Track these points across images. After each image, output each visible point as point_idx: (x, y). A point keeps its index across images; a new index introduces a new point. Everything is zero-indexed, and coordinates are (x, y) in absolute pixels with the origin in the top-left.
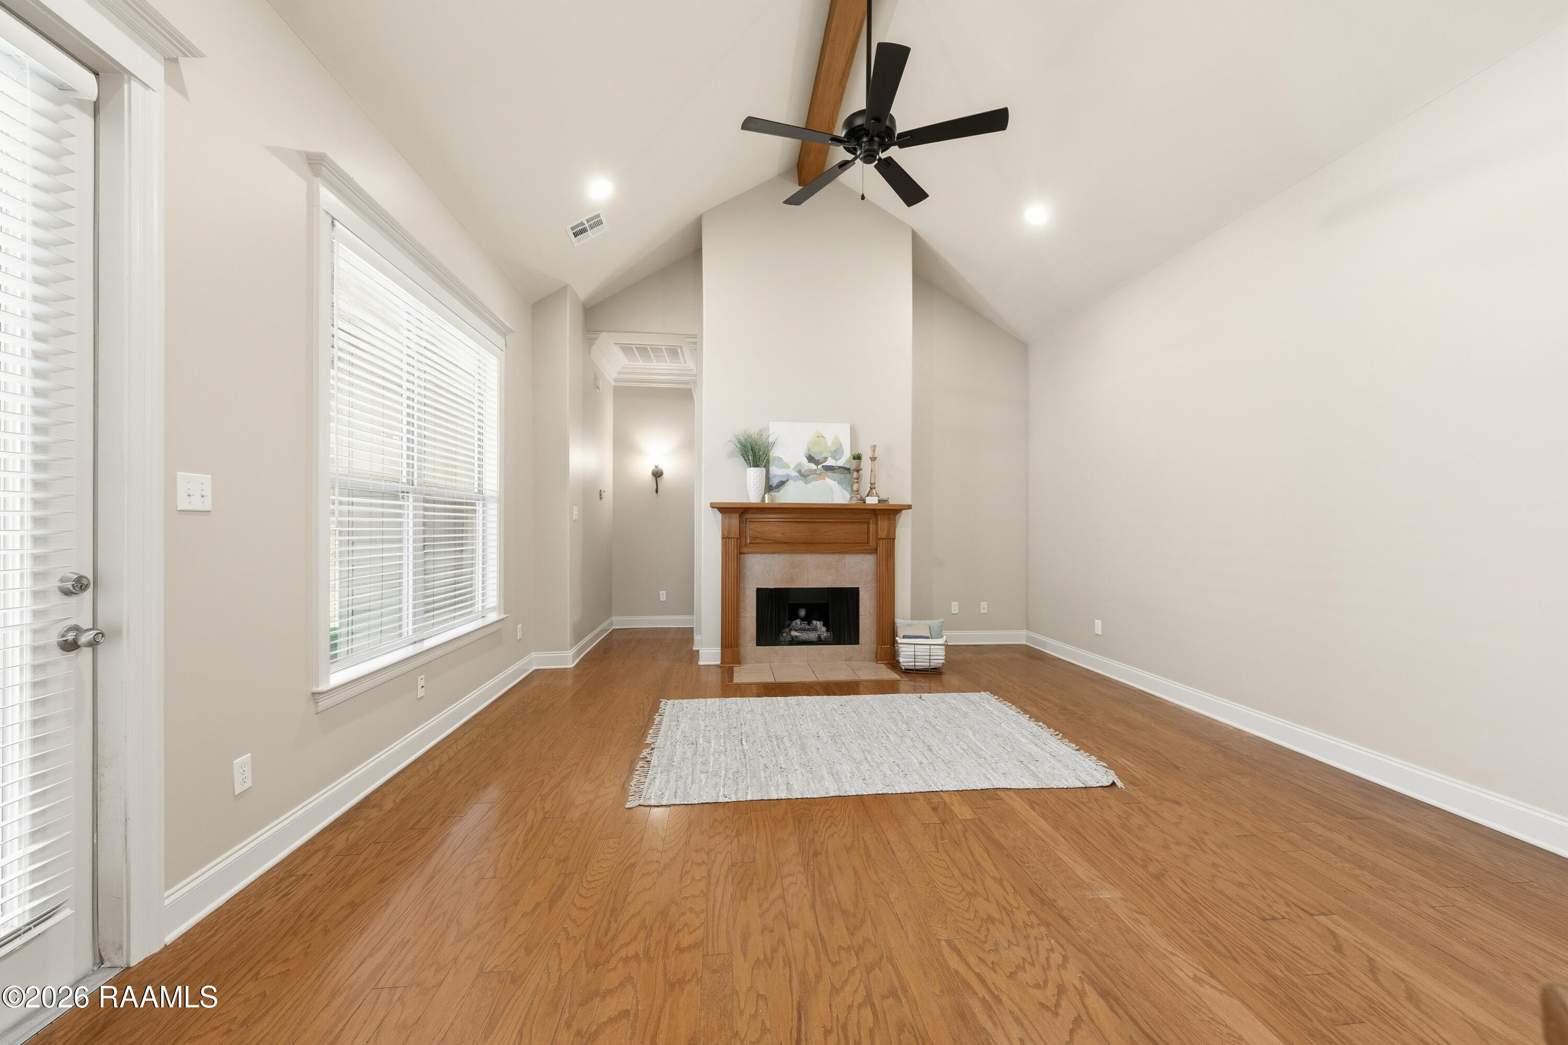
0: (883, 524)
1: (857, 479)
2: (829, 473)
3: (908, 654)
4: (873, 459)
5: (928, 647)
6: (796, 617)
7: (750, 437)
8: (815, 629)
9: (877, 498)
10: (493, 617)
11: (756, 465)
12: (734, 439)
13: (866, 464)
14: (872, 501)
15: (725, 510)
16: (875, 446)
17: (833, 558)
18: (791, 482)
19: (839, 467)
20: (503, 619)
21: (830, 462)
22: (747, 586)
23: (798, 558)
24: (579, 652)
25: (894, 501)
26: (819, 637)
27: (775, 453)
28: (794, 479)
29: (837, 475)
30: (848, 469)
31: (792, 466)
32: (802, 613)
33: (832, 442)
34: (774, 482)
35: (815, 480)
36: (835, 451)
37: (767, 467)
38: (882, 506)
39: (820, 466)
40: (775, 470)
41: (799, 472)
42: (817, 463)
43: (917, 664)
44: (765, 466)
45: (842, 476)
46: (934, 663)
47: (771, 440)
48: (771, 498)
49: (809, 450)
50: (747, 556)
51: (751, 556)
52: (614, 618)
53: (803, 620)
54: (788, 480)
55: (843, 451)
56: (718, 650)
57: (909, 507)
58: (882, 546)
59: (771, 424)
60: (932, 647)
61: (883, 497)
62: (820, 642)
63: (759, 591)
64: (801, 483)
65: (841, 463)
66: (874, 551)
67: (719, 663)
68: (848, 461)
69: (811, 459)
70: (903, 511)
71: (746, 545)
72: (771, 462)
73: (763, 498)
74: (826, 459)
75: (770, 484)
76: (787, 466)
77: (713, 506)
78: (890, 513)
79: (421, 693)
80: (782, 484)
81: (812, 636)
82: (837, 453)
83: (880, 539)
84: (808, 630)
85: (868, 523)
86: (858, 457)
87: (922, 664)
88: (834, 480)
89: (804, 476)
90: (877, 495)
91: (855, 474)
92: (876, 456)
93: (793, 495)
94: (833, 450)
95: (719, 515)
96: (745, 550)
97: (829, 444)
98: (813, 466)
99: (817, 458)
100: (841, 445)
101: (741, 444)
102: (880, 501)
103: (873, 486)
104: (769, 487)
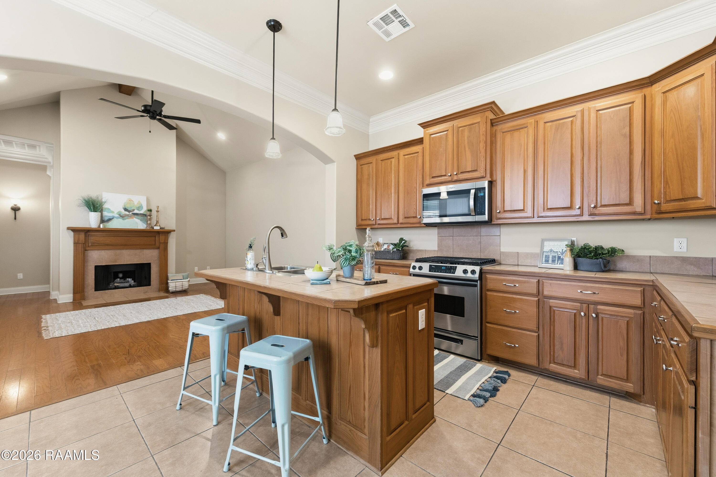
0: (162, 238)
1: (150, 219)
2: (136, 216)
3: (172, 286)
4: (158, 211)
5: (182, 282)
6: (118, 277)
7: (91, 198)
8: (128, 282)
9: (159, 227)
11: (95, 210)
12: (81, 199)
13: (154, 213)
14: (157, 228)
15: (75, 230)
16: (158, 206)
17: (138, 251)
18: (115, 219)
19: (141, 214)
21: (136, 211)
22: (89, 265)
23: (118, 252)
25: (167, 228)
26: (130, 285)
27: (105, 206)
28: (117, 218)
29: (139, 217)
30: (146, 215)
31: (116, 212)
32: (121, 275)
33: (138, 203)
34: (106, 219)
35: (128, 218)
36: (138, 207)
37: (101, 211)
38: (162, 230)
39: (131, 213)
40: (105, 213)
41: (120, 215)
42: (129, 211)
43: (176, 289)
44: (100, 212)
45: (142, 218)
46: (184, 288)
47: (104, 200)
48: (104, 226)
49: (125, 206)
50: (89, 251)
51: (91, 251)
53: (121, 278)
54: (113, 218)
55: (143, 207)
56: (71, 295)
57: (174, 231)
58: (162, 246)
59: (103, 193)
61: (162, 226)
62: (130, 286)
63: (97, 267)
64: (120, 220)
65: (142, 212)
66: (158, 248)
67: (71, 301)
68: (145, 212)
69: (126, 210)
70: (172, 232)
71: (89, 246)
72: (104, 210)
73: (99, 226)
74: (134, 210)
75: (103, 219)
76: (112, 212)
77: (68, 228)
78: (166, 233)
80: (110, 220)
81: (127, 285)
82: (140, 208)
83: (161, 243)
84: (124, 282)
85: (155, 237)
86: (150, 211)
87: (178, 289)
88: (138, 219)
89: (122, 217)
90: (159, 226)
91: (149, 217)
92: (159, 210)
93: (116, 224)
94: (137, 207)
95: (72, 233)
96: (88, 249)
97: (136, 204)
98: (127, 213)
99: (129, 209)
100: (142, 205)
101: (86, 201)
102: (161, 228)
103: (157, 222)
104: (102, 221)
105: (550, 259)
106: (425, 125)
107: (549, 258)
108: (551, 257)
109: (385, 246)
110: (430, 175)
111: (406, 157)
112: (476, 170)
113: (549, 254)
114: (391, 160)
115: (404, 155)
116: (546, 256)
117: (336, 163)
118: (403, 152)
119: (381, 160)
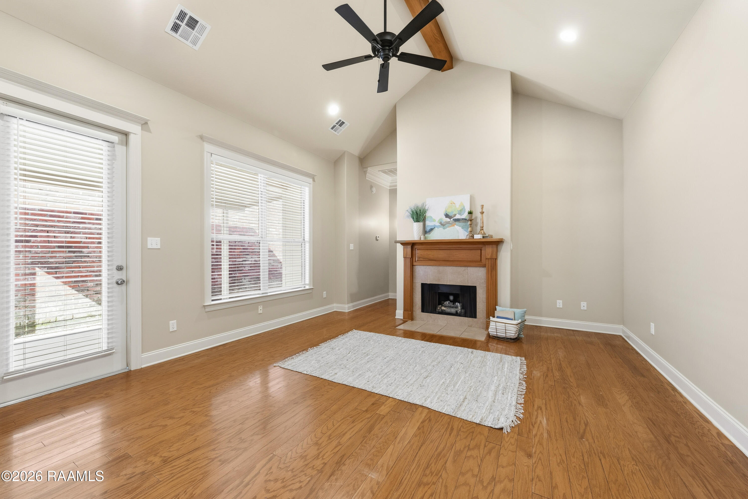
0: (489, 251)
1: (471, 225)
2: (457, 223)
3: (494, 327)
4: (482, 213)
5: (504, 324)
7: (417, 207)
8: (457, 307)
10: (307, 287)
11: (417, 220)
12: (410, 211)
14: (478, 237)
15: (405, 244)
16: (483, 206)
17: (461, 269)
18: (436, 229)
19: (462, 219)
20: (312, 288)
21: (458, 217)
22: (416, 282)
23: (441, 268)
24: (354, 306)
25: (496, 237)
26: (457, 312)
27: (428, 214)
28: (438, 227)
29: (461, 224)
30: (467, 219)
31: (437, 221)
32: (451, 298)
34: (428, 229)
35: (449, 227)
36: (460, 211)
37: (424, 220)
38: (486, 240)
39: (452, 219)
40: (428, 223)
41: (441, 223)
42: (450, 218)
43: (498, 334)
44: (422, 222)
45: (464, 224)
46: (508, 335)
47: (427, 208)
48: (425, 238)
49: (446, 211)
50: (416, 267)
51: (418, 266)
53: (451, 301)
54: (434, 228)
55: (464, 210)
56: (402, 312)
57: (507, 240)
58: (489, 264)
59: (428, 199)
60: (506, 325)
61: (488, 235)
62: (456, 314)
63: (423, 285)
64: (441, 229)
65: (463, 216)
66: (484, 266)
67: (402, 317)
68: (467, 215)
69: (447, 216)
70: (504, 242)
71: (415, 262)
73: (421, 238)
74: (455, 215)
75: (426, 230)
76: (434, 221)
77: (398, 242)
78: (498, 243)
79: (260, 312)
80: (432, 230)
81: (453, 310)
82: (461, 212)
83: (487, 259)
85: (481, 250)
86: (472, 213)
88: (460, 226)
89: (443, 225)
90: (483, 234)
91: (470, 223)
92: (483, 211)
93: (436, 236)
94: (459, 210)
95: (404, 247)
96: (415, 264)
97: (458, 206)
98: (448, 220)
99: (450, 215)
100: (464, 207)
101: (413, 212)
102: (483, 237)
103: (482, 228)
104: (425, 232)
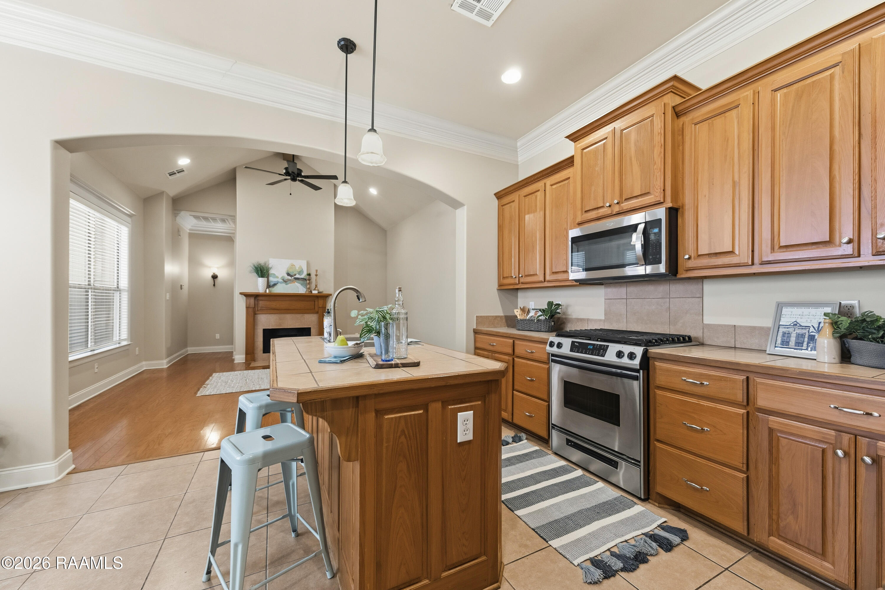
0: (321, 302)
1: (309, 283)
2: (297, 281)
4: (316, 275)
7: (260, 264)
10: (124, 343)
11: (262, 276)
12: (252, 265)
13: (313, 276)
14: (315, 292)
15: (247, 295)
16: (317, 270)
17: (298, 316)
19: (302, 278)
20: (130, 344)
21: (297, 276)
22: (258, 328)
23: (282, 316)
24: (169, 362)
25: (326, 292)
27: (271, 272)
28: (281, 283)
29: (301, 282)
30: (305, 279)
31: (280, 277)
33: (299, 268)
34: (272, 284)
35: (290, 283)
37: (268, 277)
38: (320, 294)
39: (293, 278)
40: (271, 279)
41: (283, 280)
42: (291, 276)
44: (266, 277)
45: (303, 282)
47: (270, 266)
48: (270, 291)
49: (288, 271)
50: (258, 315)
51: (260, 315)
52: (189, 348)
54: (278, 283)
55: (303, 271)
56: (244, 356)
57: (331, 295)
58: (321, 311)
59: (270, 259)
61: (320, 291)
63: (264, 330)
64: (284, 285)
65: (302, 276)
66: (317, 313)
67: (244, 361)
68: (305, 276)
69: (288, 274)
71: (258, 310)
72: (270, 276)
73: (266, 290)
74: (295, 275)
75: (269, 285)
76: (277, 277)
77: (241, 294)
78: (324, 297)
79: (96, 370)
80: (275, 285)
82: (300, 272)
83: (319, 308)
85: (315, 301)
86: (309, 275)
88: (299, 283)
89: (285, 281)
90: (318, 290)
91: (308, 282)
92: (318, 274)
93: (280, 289)
94: (299, 271)
95: (245, 298)
96: (257, 313)
97: (297, 269)
98: (289, 278)
99: (291, 274)
100: (302, 269)
101: (256, 268)
102: (318, 292)
103: (316, 286)
104: (269, 286)
105: (793, 340)
106: (574, 137)
107: (789, 337)
108: (794, 335)
109: (532, 313)
110: (582, 209)
111: (554, 187)
112: (648, 193)
113: (791, 330)
114: (536, 194)
115: (552, 185)
116: (784, 334)
117: (465, 207)
118: (549, 181)
119: (525, 196)
